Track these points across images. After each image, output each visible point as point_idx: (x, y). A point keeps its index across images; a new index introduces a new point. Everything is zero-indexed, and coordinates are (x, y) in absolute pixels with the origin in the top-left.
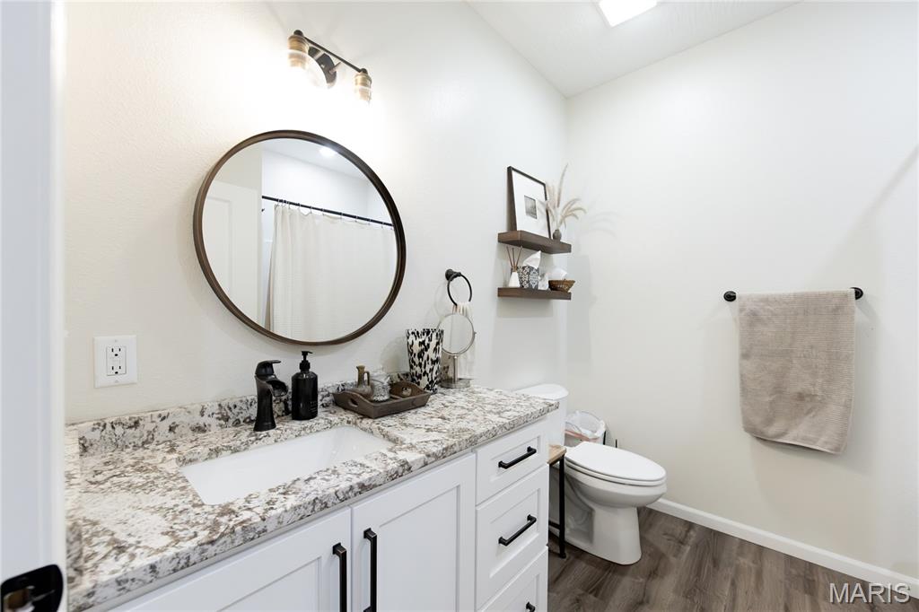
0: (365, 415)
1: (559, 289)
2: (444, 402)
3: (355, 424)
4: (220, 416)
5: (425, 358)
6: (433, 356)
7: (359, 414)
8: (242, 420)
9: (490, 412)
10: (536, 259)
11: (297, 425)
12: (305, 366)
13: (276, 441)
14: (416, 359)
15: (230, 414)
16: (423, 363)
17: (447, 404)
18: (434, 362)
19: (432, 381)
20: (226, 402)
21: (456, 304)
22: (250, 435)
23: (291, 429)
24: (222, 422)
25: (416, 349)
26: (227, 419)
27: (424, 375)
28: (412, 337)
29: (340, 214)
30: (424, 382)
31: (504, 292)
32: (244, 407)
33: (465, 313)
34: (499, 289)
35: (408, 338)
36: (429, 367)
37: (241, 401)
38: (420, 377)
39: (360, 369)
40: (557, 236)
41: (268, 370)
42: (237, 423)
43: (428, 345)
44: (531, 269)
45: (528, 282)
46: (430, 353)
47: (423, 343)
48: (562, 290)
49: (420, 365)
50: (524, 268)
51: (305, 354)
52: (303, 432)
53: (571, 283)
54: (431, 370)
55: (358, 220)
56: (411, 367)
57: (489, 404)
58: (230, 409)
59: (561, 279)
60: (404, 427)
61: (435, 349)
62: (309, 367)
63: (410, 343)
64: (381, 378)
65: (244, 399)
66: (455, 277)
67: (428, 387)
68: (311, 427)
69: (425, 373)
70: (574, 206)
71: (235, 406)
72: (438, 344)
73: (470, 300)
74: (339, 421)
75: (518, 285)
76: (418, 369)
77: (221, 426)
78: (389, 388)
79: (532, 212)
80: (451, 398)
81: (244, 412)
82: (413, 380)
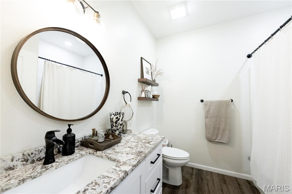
0: (97, 150)
1: (155, 98)
2: (126, 140)
3: (93, 154)
4: (23, 160)
5: (118, 123)
6: (121, 123)
7: (95, 149)
8: (35, 160)
9: (145, 143)
10: (149, 88)
11: (66, 158)
12: (69, 131)
13: (56, 168)
14: (114, 124)
15: (29, 158)
16: (117, 125)
17: (128, 141)
18: (121, 125)
19: (120, 132)
20: (27, 152)
21: (126, 103)
22: (42, 168)
23: (63, 161)
24: (24, 163)
25: (115, 120)
26: (27, 161)
27: (117, 130)
28: (113, 116)
29: (75, 67)
30: (117, 133)
31: (140, 99)
32: (37, 153)
33: (130, 106)
34: (138, 97)
35: (111, 116)
36: (119, 127)
37: (36, 151)
38: (116, 131)
39: (94, 130)
40: (154, 81)
41: (52, 135)
42: (33, 162)
43: (119, 118)
44: (148, 91)
45: (147, 95)
46: (120, 122)
47: (117, 118)
48: (156, 98)
49: (116, 126)
50: (146, 91)
51: (69, 125)
52: (69, 161)
53: (159, 96)
54: (120, 128)
55: (82, 70)
56: (112, 127)
57: (143, 139)
58: (29, 155)
59: (156, 94)
60: (116, 154)
61: (122, 120)
62: (71, 131)
63: (112, 118)
64: (101, 133)
65: (37, 149)
66: (126, 93)
67: (118, 134)
68: (73, 158)
69: (118, 129)
70: (159, 72)
71: (32, 154)
72: (122, 118)
73: (131, 101)
74: (86, 153)
75: (145, 97)
76: (115, 128)
77: (23, 164)
78: (105, 136)
79: (148, 73)
80: (128, 138)
81: (37, 156)
82: (113, 132)
